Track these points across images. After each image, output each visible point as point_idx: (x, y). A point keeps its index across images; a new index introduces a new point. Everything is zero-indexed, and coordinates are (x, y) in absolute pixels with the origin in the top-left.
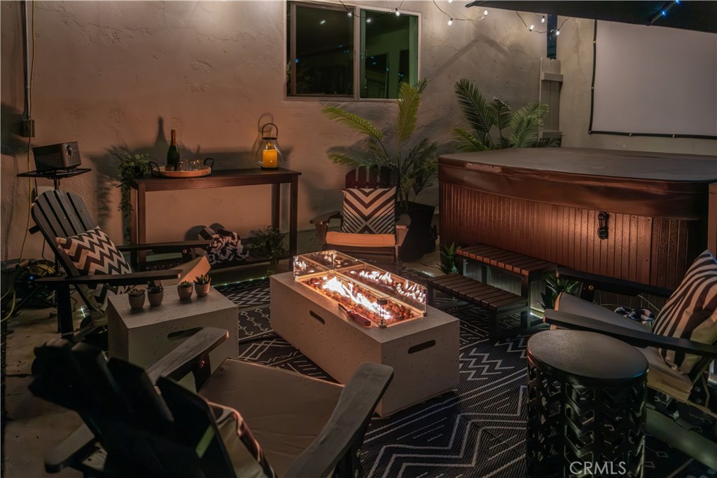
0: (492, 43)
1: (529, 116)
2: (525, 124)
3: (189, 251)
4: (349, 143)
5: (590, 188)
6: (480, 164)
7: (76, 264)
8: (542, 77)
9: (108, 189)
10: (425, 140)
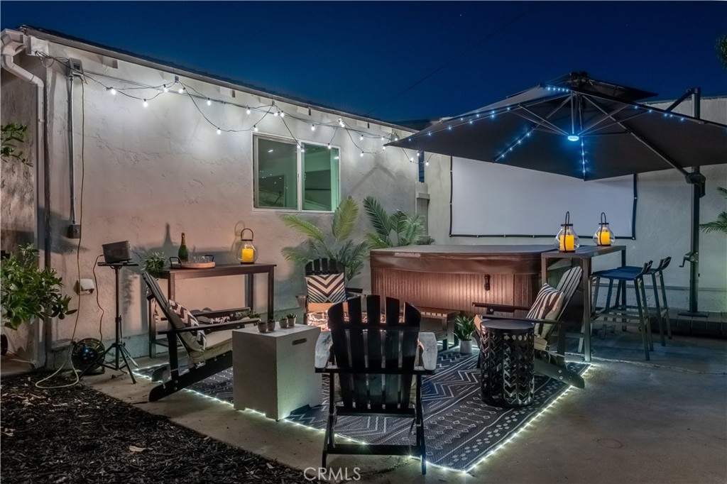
0: (385, 170)
1: (414, 224)
2: (412, 230)
3: (235, 315)
4: (295, 244)
5: (479, 261)
6: (406, 253)
7: (183, 320)
8: (417, 196)
9: (131, 281)
10: (350, 241)
